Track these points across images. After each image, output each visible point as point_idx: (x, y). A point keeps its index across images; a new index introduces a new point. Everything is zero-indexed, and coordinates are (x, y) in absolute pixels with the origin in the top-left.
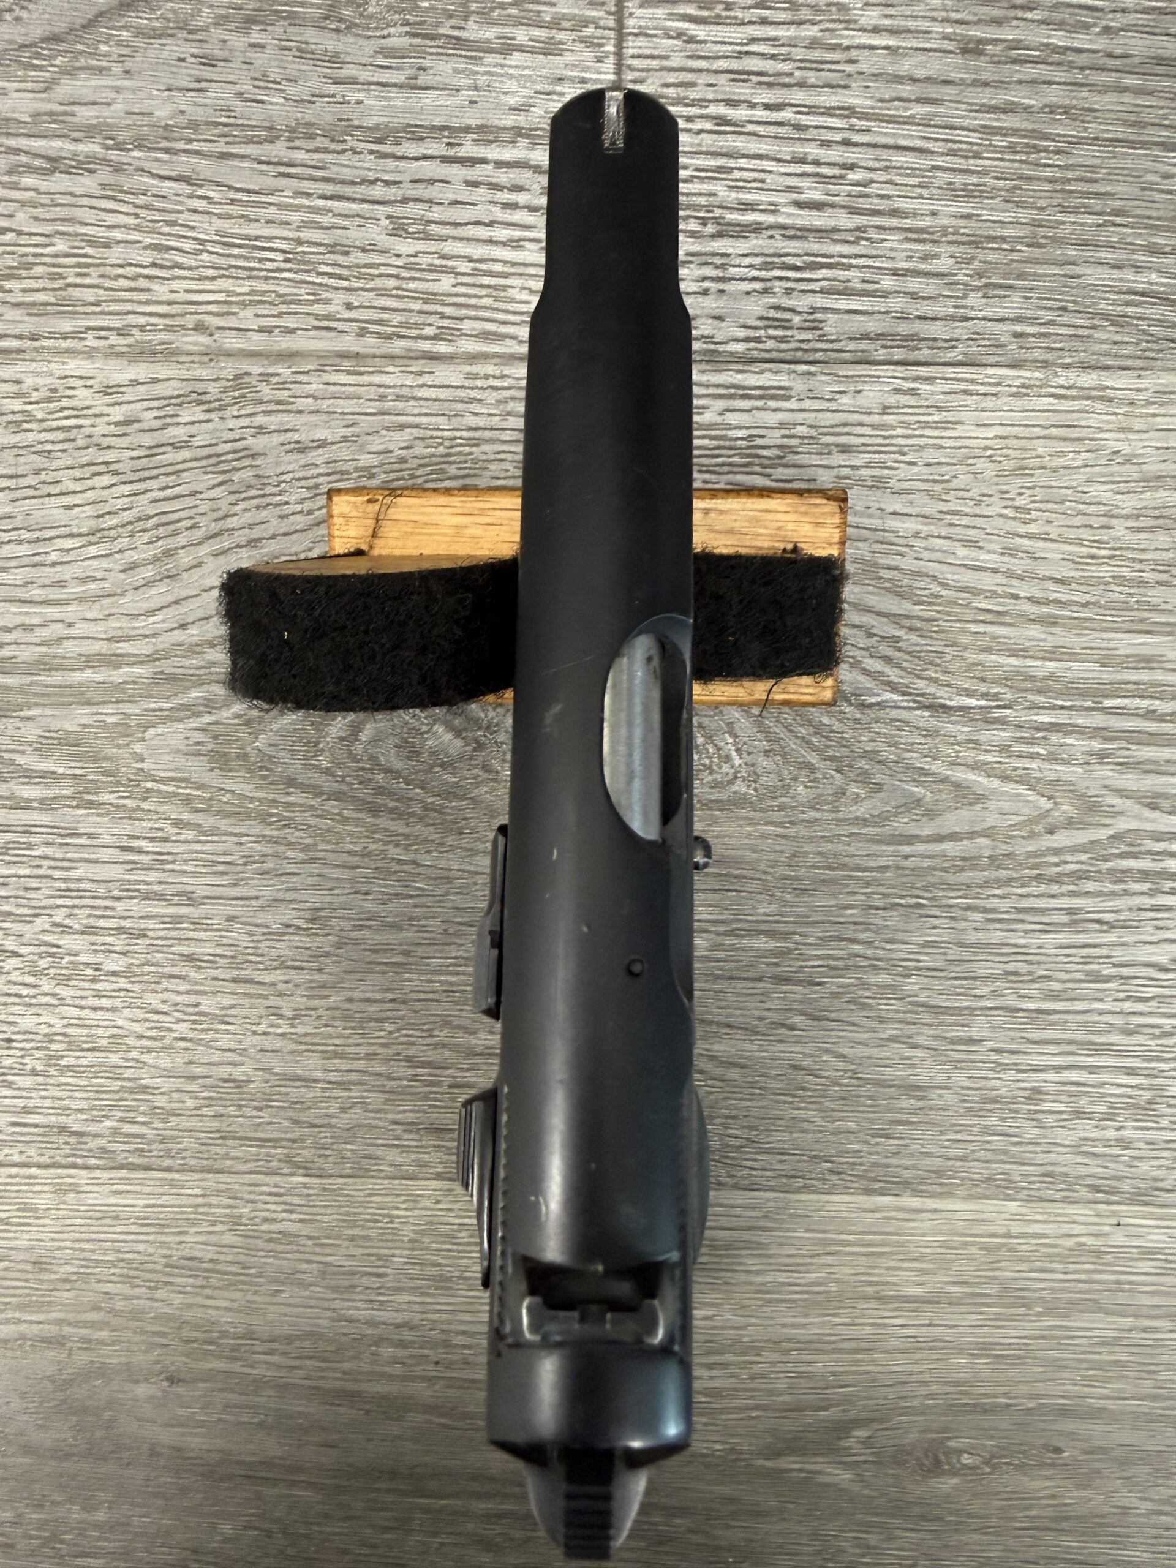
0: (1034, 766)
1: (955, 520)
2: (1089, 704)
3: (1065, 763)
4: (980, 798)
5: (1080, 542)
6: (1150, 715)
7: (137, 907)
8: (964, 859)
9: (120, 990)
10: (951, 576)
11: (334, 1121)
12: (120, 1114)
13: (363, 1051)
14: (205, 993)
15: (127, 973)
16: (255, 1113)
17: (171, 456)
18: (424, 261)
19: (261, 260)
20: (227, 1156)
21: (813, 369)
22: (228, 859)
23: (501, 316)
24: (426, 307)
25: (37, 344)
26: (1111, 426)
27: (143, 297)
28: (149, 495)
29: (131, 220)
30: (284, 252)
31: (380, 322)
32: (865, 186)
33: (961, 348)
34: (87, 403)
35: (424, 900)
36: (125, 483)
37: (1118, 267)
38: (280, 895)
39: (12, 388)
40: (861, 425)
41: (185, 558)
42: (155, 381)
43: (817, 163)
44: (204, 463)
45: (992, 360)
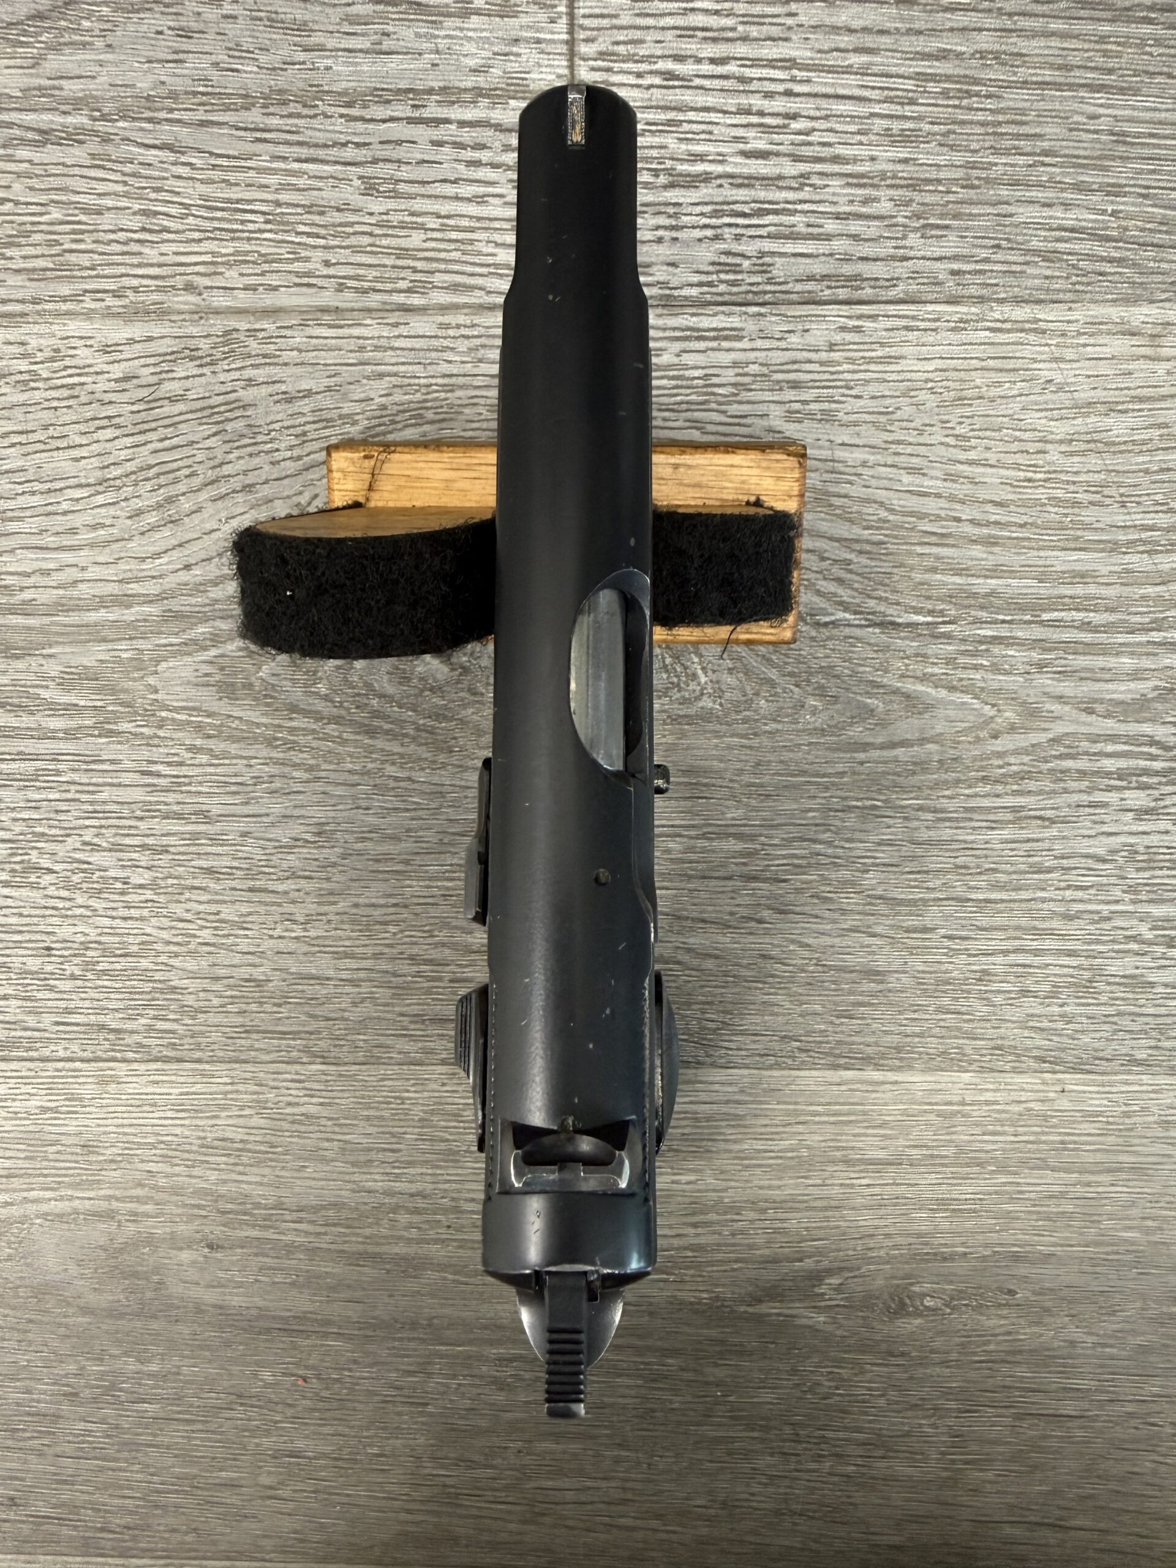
0: (978, 677)
1: (900, 449)
2: (1028, 617)
3: (1007, 673)
4: (929, 707)
5: (1017, 467)
6: (1086, 626)
7: (159, 825)
8: (915, 764)
9: (147, 901)
10: (897, 502)
11: (346, 1014)
12: (152, 1012)
13: (369, 951)
14: (225, 902)
15: (153, 886)
16: (275, 1009)
17: (168, 409)
18: (395, 218)
19: (243, 222)
20: (251, 1048)
21: (763, 310)
22: (239, 780)
23: (469, 269)
24: (400, 263)
25: (38, 307)
26: (1044, 357)
27: (135, 260)
28: (150, 447)
29: (120, 188)
30: (264, 213)
31: (356, 278)
32: (807, 134)
33: (902, 287)
34: (88, 362)
35: (420, 813)
36: (127, 435)
37: (1049, 205)
38: (288, 812)
39: (16, 350)
40: (810, 362)
41: (186, 504)
42: (150, 339)
43: (761, 114)
44: (199, 415)
45: (930, 297)
